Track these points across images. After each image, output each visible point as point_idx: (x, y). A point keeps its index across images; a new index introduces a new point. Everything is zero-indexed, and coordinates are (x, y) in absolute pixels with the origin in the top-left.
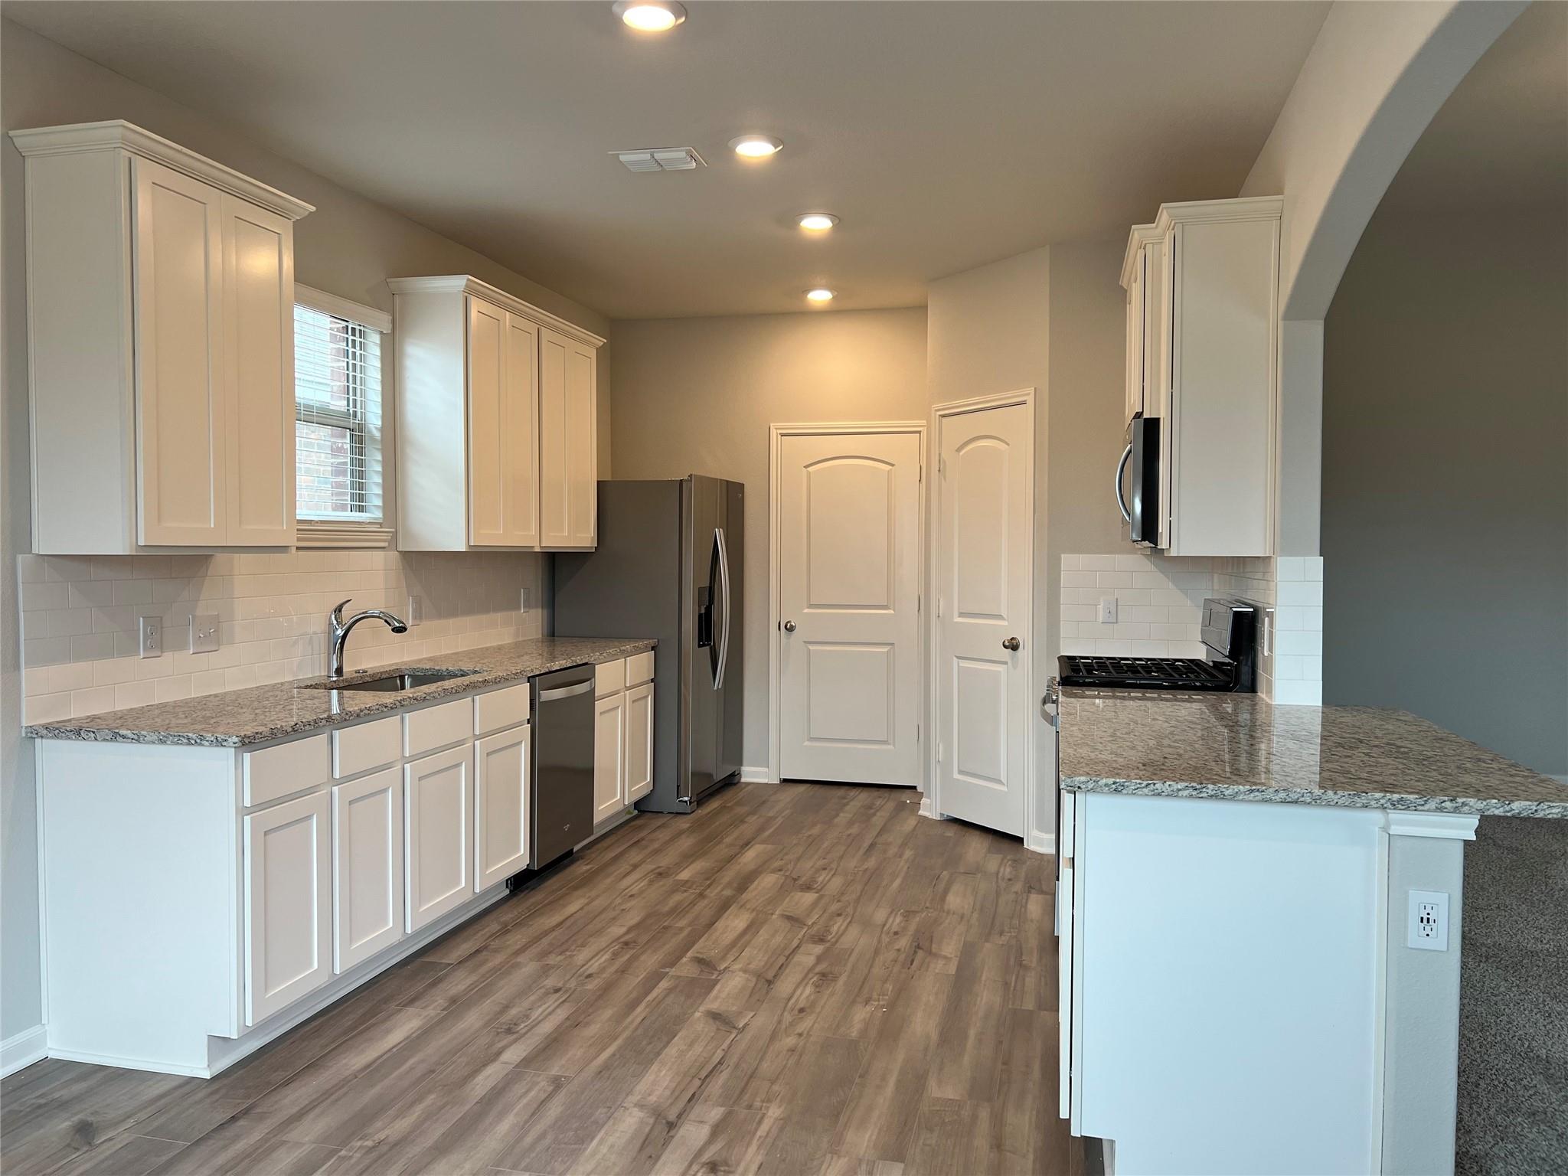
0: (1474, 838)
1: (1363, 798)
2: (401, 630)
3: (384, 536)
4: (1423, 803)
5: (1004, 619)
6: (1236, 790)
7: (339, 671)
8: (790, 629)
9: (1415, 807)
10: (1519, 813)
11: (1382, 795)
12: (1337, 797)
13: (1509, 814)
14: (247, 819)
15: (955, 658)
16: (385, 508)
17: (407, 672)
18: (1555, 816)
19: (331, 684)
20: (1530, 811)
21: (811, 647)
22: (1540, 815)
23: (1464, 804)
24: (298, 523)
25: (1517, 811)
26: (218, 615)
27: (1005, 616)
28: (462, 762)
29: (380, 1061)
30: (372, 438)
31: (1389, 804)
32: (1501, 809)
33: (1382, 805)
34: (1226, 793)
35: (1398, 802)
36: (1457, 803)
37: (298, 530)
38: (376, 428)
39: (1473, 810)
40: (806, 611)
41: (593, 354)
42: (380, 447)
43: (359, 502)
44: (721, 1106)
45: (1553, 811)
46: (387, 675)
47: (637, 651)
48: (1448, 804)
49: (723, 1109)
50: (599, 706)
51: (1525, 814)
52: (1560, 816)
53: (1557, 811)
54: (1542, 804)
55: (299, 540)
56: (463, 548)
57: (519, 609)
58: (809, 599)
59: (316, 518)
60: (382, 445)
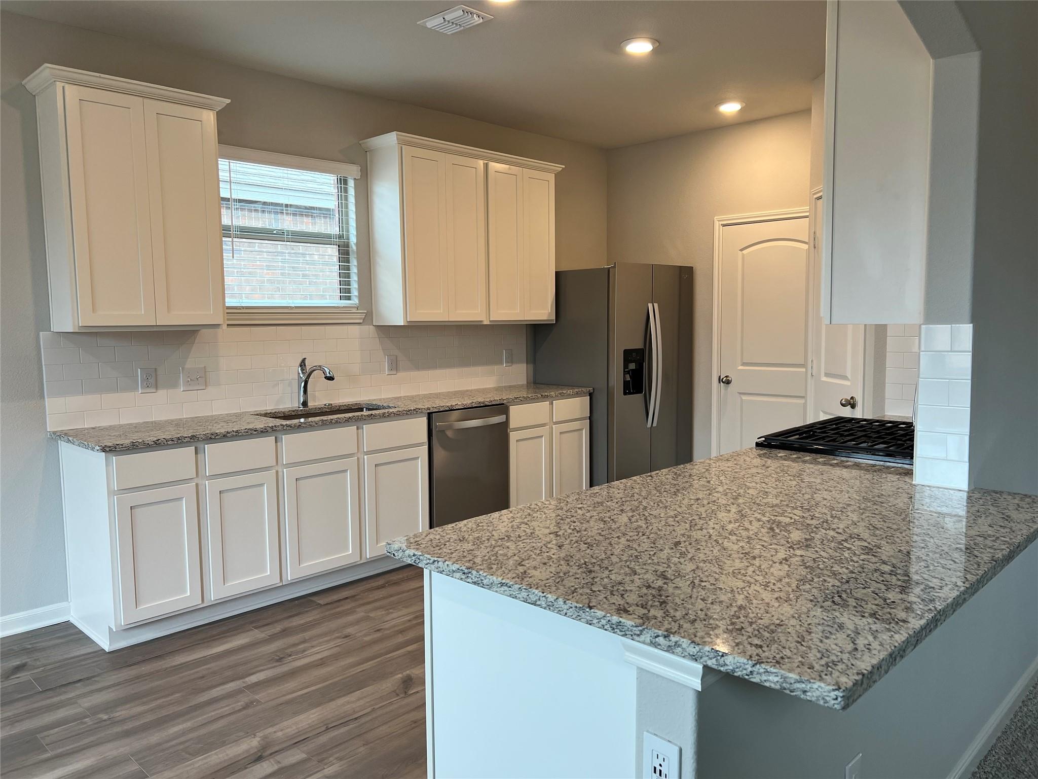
0: (700, 690)
1: (587, 614)
2: (331, 378)
3: (358, 316)
4: (638, 633)
5: (848, 380)
6: (491, 581)
7: (305, 404)
8: (728, 382)
9: (632, 635)
10: (733, 671)
11: (603, 613)
12: (566, 607)
13: (722, 669)
14: (115, 497)
15: (821, 412)
16: (360, 297)
17: (364, 406)
18: (773, 686)
19: (290, 412)
20: (745, 672)
21: (744, 398)
22: (756, 679)
23: (677, 644)
24: (227, 309)
25: (731, 668)
26: (205, 367)
27: (849, 377)
28: (348, 470)
29: (188, 663)
30: (353, 250)
31: (608, 626)
32: (714, 661)
33: (603, 625)
34: (485, 582)
35: (617, 626)
36: (670, 641)
37: (227, 313)
38: (354, 244)
39: (686, 654)
40: (740, 368)
41: (552, 178)
42: (356, 256)
43: (345, 293)
44: (306, 754)
45: (771, 678)
46: (346, 408)
47: (577, 395)
48: (661, 640)
49: (306, 756)
50: (513, 436)
51: (739, 673)
52: (778, 687)
53: (776, 679)
54: (758, 666)
55: (228, 320)
56: (401, 323)
57: (502, 364)
58: (742, 359)
59: (293, 305)
60: (357, 255)
